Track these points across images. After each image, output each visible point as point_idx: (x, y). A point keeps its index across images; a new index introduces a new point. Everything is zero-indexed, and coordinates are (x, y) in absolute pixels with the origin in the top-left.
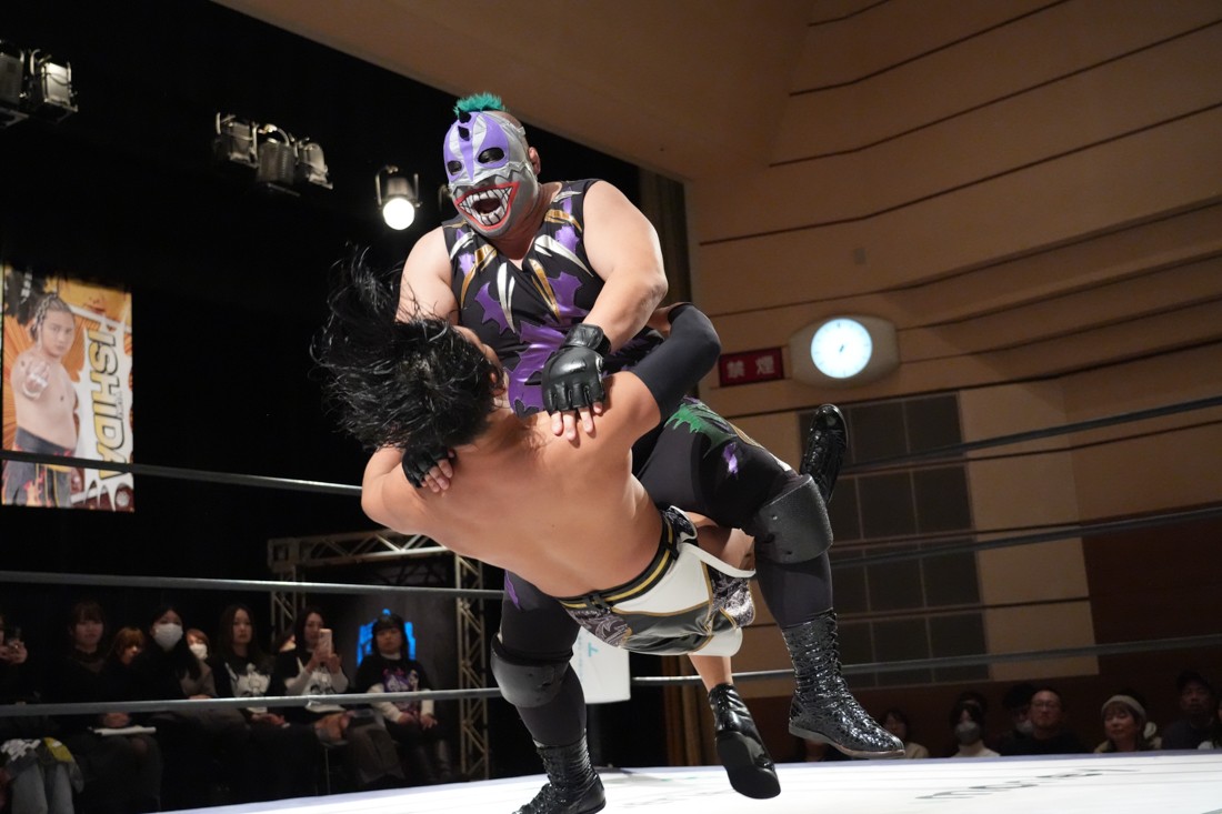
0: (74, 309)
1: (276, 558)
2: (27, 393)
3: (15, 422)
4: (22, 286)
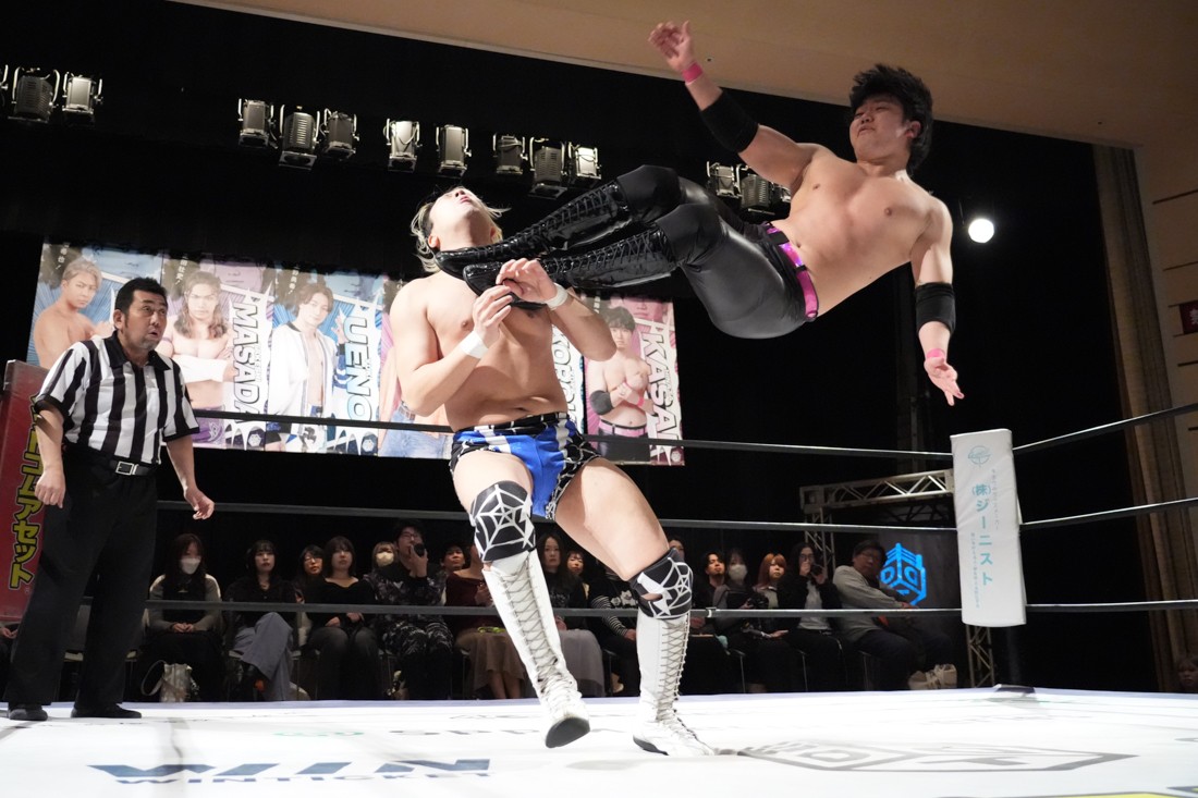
1: (807, 501)
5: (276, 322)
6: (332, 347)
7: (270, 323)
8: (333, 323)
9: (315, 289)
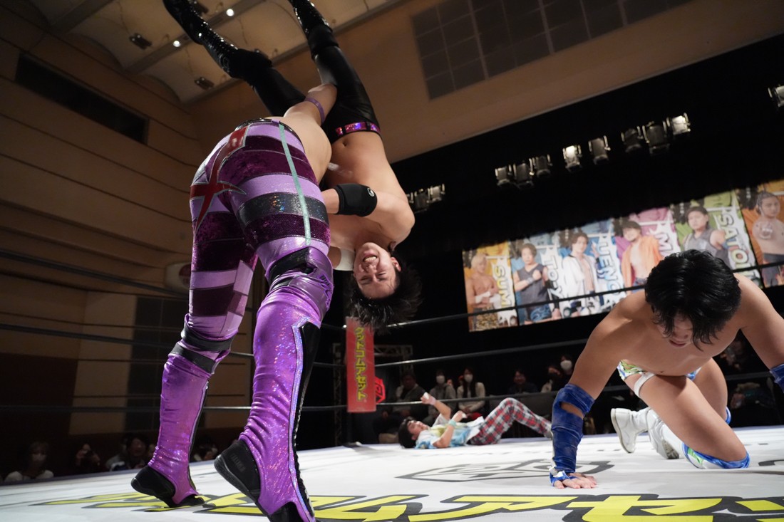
0: (776, 194)
2: (763, 237)
3: (761, 252)
4: (746, 194)
5: (563, 256)
6: (593, 260)
7: (560, 257)
8: (591, 249)
9: (578, 235)
